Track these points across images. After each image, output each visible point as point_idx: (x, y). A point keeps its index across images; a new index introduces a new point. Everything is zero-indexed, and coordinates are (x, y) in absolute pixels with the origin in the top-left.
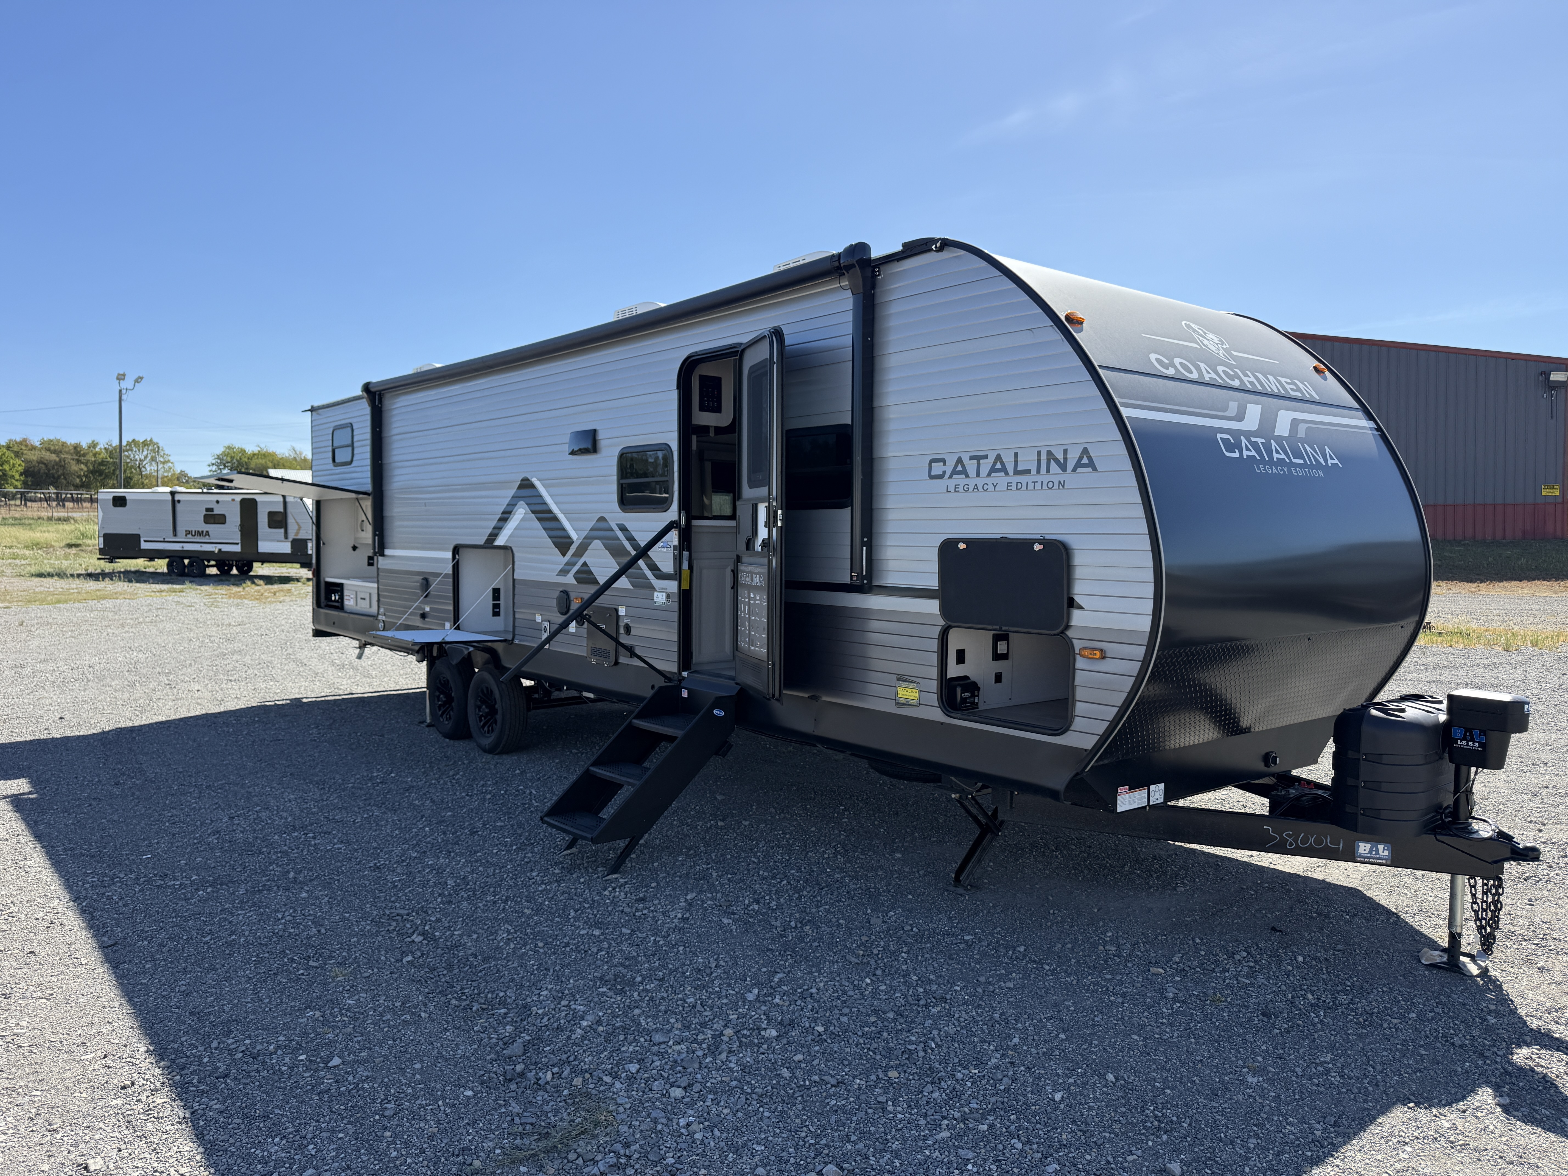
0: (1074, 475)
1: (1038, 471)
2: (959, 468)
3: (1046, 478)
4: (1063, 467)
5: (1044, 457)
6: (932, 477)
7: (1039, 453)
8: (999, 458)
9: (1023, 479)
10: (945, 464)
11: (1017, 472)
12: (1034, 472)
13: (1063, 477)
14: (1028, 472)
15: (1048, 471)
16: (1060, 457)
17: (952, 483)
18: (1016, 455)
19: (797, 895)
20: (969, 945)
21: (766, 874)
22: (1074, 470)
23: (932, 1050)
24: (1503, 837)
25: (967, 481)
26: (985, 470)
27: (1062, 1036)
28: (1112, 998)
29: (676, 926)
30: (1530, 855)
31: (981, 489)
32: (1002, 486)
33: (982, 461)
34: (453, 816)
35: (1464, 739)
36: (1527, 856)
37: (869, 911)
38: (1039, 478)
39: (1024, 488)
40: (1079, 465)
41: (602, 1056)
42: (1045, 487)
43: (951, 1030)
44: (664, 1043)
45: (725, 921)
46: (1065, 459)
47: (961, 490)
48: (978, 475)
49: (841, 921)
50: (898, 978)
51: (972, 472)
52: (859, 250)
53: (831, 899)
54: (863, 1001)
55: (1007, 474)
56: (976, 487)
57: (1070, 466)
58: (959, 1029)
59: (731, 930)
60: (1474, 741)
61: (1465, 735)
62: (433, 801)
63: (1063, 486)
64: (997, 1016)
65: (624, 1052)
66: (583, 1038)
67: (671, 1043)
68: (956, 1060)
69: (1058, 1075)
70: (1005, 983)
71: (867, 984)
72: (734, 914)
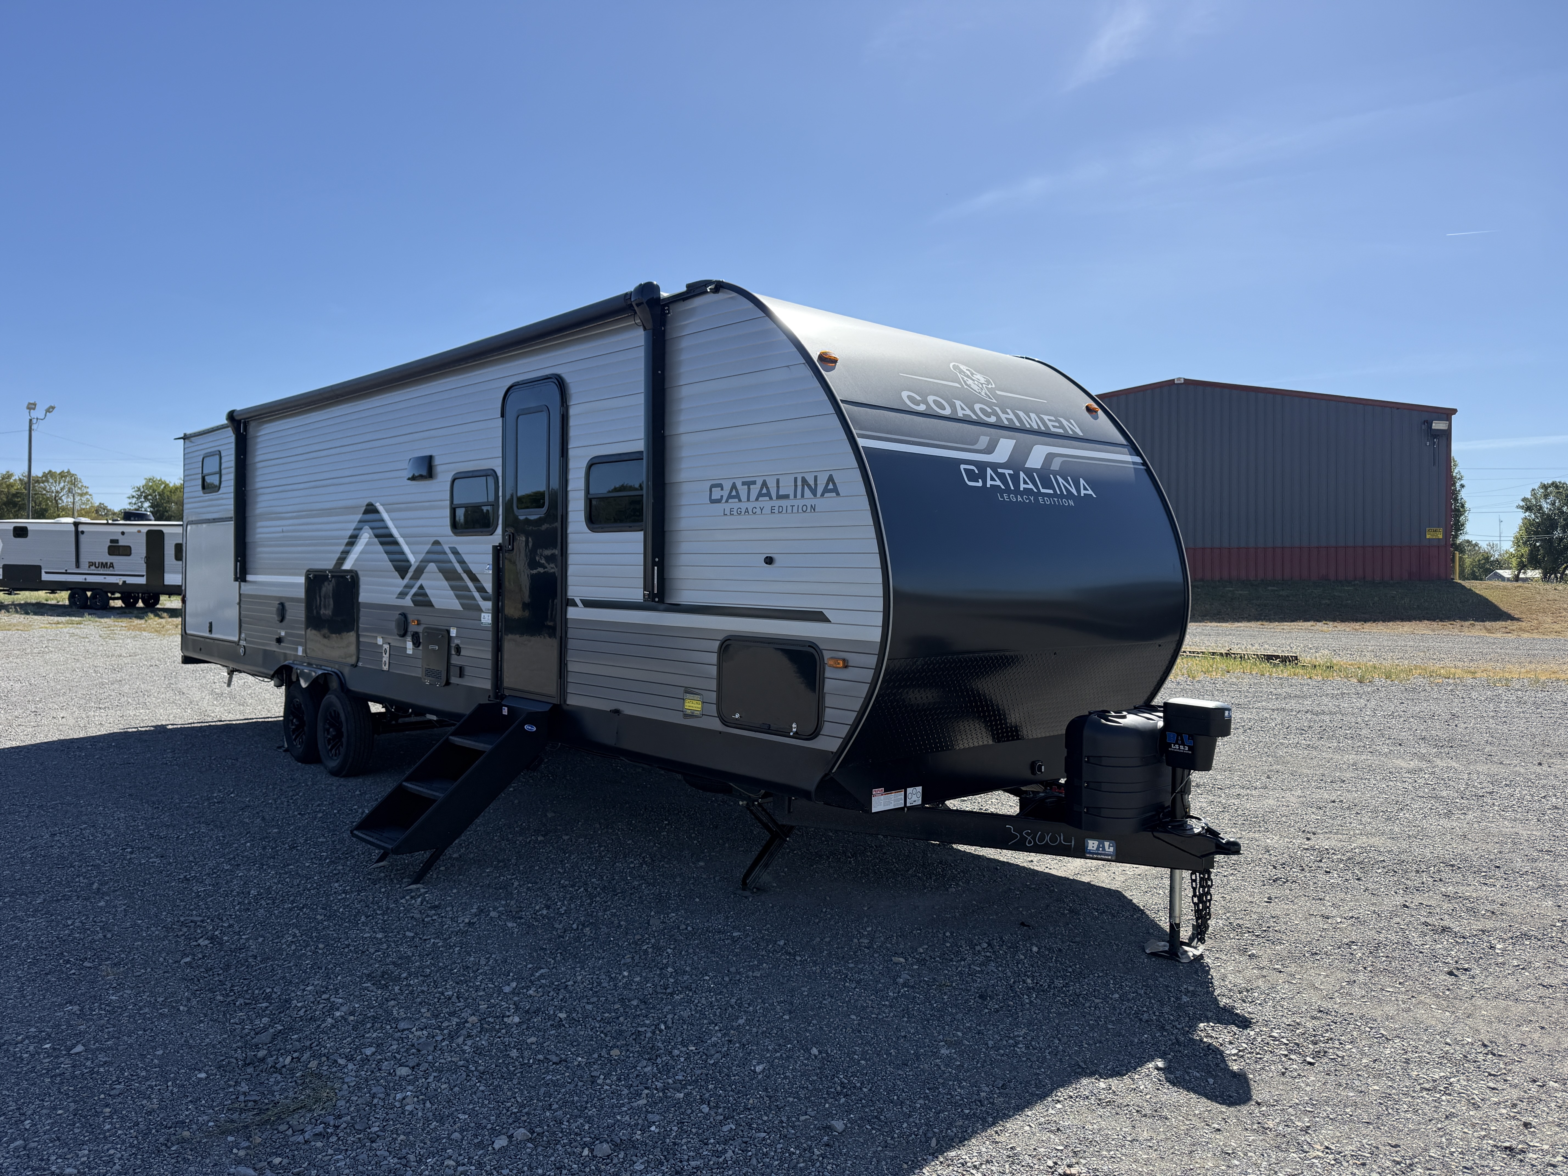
0: (822, 499)
1: (795, 496)
2: (734, 494)
3: (801, 503)
4: (814, 492)
5: (799, 483)
6: (713, 501)
7: (796, 479)
8: (764, 484)
9: (783, 503)
10: (722, 489)
11: (779, 497)
12: (792, 496)
13: (814, 502)
14: (786, 497)
15: (803, 496)
16: (812, 483)
17: (727, 507)
18: (778, 481)
19: (589, 901)
20: (735, 941)
21: (567, 883)
22: (822, 495)
23: (661, 1031)
24: (1211, 833)
25: (739, 505)
26: (753, 497)
27: (787, 1017)
28: (847, 984)
29: (460, 929)
30: (1232, 848)
31: (750, 512)
32: (767, 510)
33: (751, 486)
34: (279, 832)
35: (1176, 743)
36: (1229, 850)
37: (653, 913)
38: (796, 502)
39: (784, 511)
40: (826, 490)
41: (344, 1042)
42: (800, 510)
43: (685, 1014)
44: (408, 1029)
45: (510, 925)
46: (816, 484)
47: (735, 513)
48: (748, 500)
49: (622, 923)
50: (656, 971)
51: (744, 497)
52: (648, 290)
53: (621, 903)
54: (614, 991)
55: (771, 498)
56: (747, 511)
57: (820, 491)
58: (693, 1013)
59: (513, 933)
60: (1184, 745)
61: (1177, 739)
62: (263, 819)
63: (814, 510)
64: (733, 1001)
65: (368, 1038)
66: (333, 1026)
67: (415, 1029)
68: (680, 1039)
69: (768, 1050)
70: (753, 972)
71: (624, 977)
72: (521, 918)
